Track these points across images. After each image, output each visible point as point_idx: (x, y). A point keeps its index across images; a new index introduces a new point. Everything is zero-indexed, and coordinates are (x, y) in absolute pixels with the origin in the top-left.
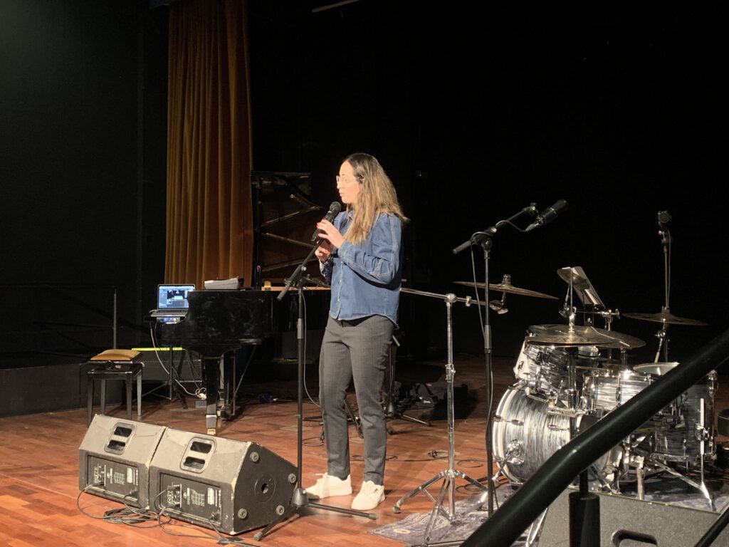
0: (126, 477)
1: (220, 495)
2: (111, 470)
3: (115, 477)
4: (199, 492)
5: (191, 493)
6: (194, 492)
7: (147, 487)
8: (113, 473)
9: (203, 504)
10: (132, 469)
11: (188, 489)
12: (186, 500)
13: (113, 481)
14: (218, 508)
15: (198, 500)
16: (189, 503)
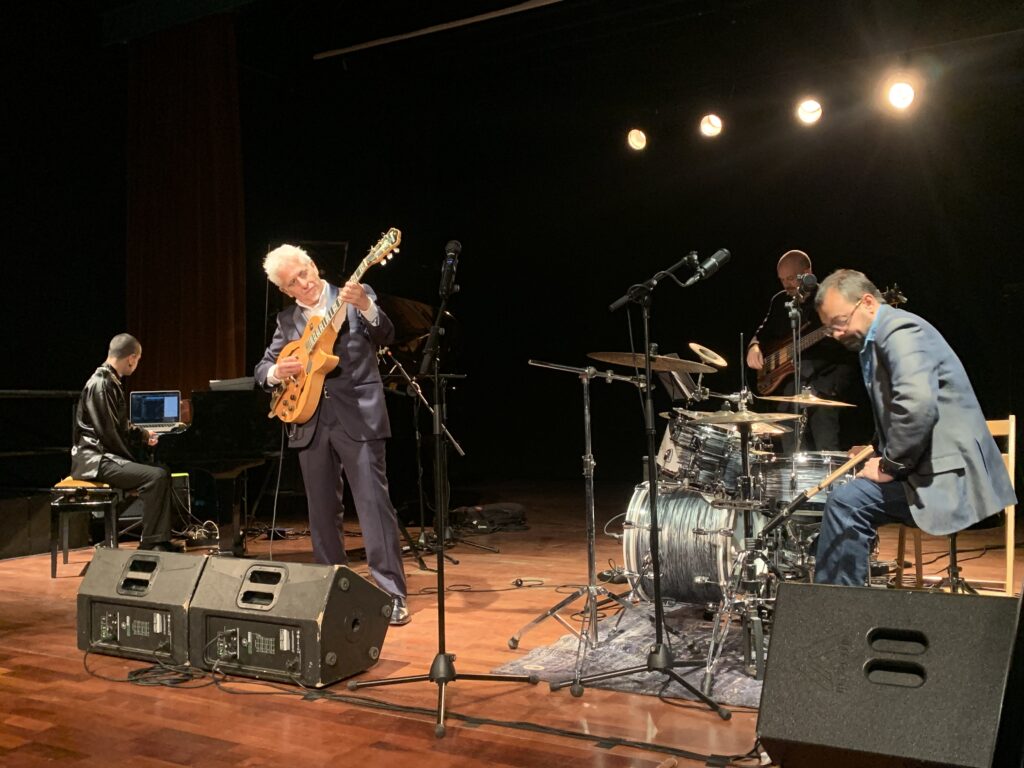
0: (152, 625)
1: (298, 637)
2: (128, 618)
3: (134, 626)
4: (266, 636)
5: (254, 638)
6: (259, 636)
7: (186, 636)
8: (131, 622)
9: (272, 652)
10: (162, 615)
11: (250, 634)
12: (246, 648)
13: (132, 632)
14: (296, 654)
15: (265, 646)
16: (250, 652)
